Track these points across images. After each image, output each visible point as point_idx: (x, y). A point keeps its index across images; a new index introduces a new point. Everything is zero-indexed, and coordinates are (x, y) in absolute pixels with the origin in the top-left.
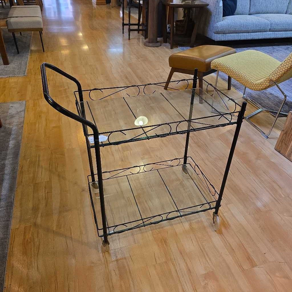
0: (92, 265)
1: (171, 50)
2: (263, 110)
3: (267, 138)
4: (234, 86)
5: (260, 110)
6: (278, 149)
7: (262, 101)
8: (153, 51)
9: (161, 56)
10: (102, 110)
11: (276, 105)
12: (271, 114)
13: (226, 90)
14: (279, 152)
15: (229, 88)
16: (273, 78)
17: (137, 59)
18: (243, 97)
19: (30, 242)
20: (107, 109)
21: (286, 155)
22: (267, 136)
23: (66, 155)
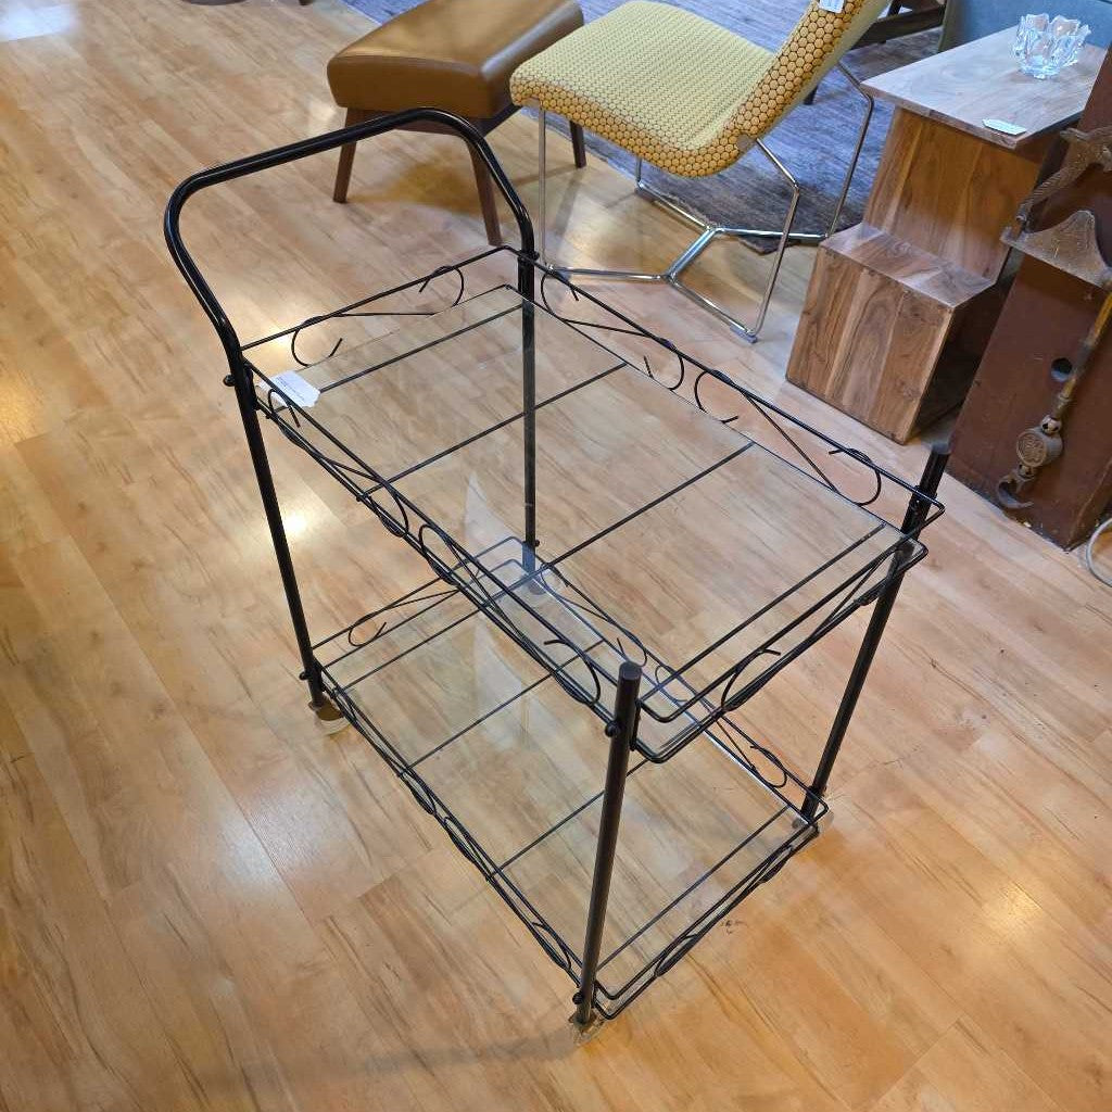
0: (302, 975)
1: (304, 8)
2: (717, 232)
3: (754, 342)
4: (596, 147)
5: (707, 236)
6: (799, 378)
7: (705, 198)
8: (228, 22)
9: (270, 45)
10: (105, 348)
11: (753, 206)
12: (745, 245)
13: (567, 168)
14: (803, 387)
15: (580, 162)
16: (747, 125)
17: (168, 70)
18: (640, 193)
19: (26, 975)
20: (125, 337)
21: (826, 393)
22: (753, 336)
23: (27, 581)
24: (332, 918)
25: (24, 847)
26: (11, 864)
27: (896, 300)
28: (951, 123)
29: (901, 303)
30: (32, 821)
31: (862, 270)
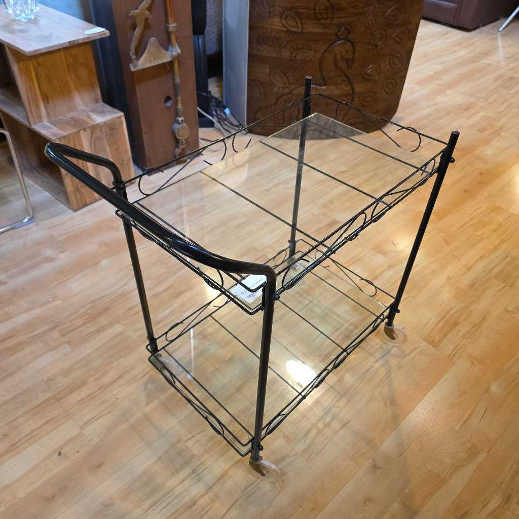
24: (449, 357)
25: (483, 508)
26: (494, 511)
27: (101, 131)
28: (80, 42)
29: (104, 131)
30: (467, 512)
31: (80, 133)
